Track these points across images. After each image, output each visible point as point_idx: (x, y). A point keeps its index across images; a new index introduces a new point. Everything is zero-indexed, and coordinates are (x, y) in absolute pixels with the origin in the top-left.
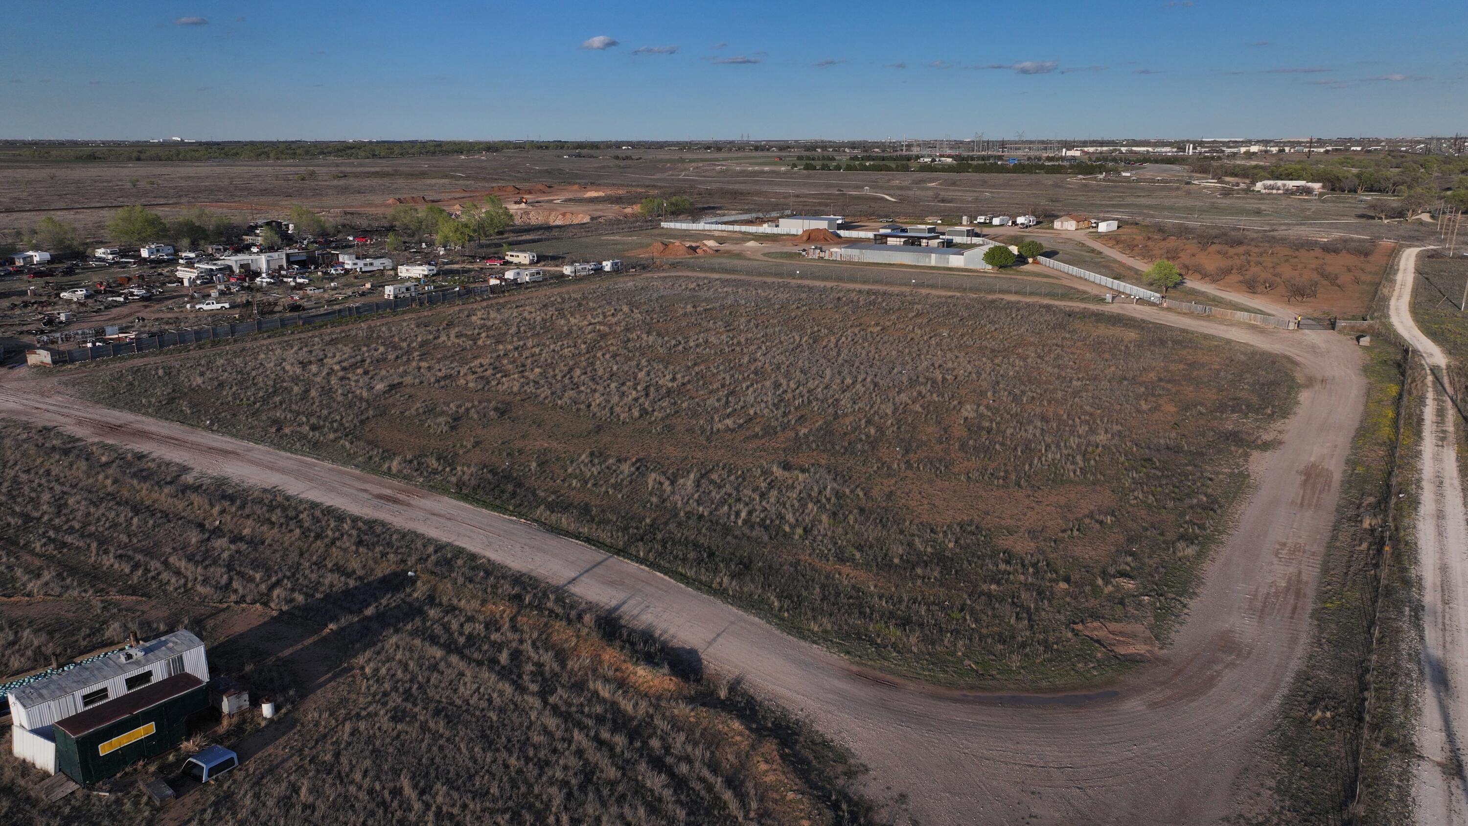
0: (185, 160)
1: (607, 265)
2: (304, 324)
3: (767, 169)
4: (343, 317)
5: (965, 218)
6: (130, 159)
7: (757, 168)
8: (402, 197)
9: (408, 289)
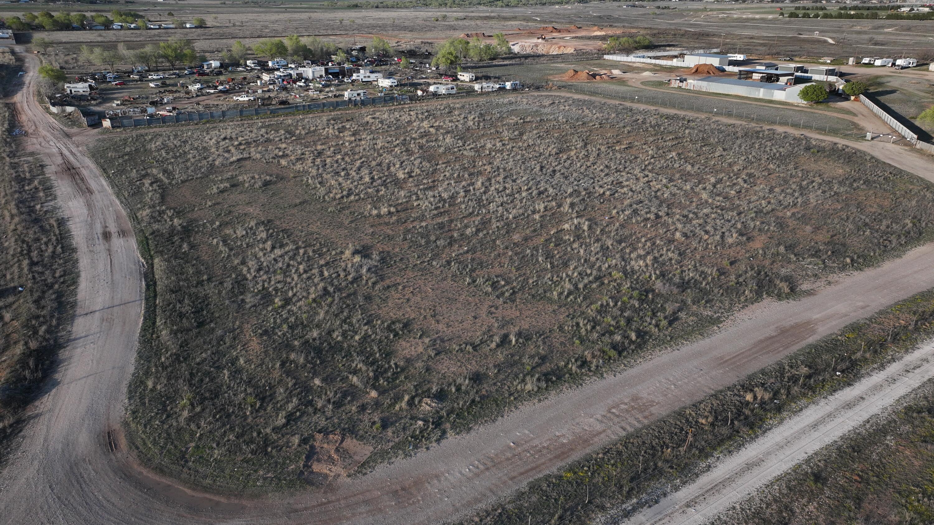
0: (401, 8)
1: (508, 85)
2: (271, 113)
3: (757, 16)
4: (298, 110)
5: (851, 59)
6: (372, 7)
7: (750, 16)
8: (469, 33)
9: (359, 95)
